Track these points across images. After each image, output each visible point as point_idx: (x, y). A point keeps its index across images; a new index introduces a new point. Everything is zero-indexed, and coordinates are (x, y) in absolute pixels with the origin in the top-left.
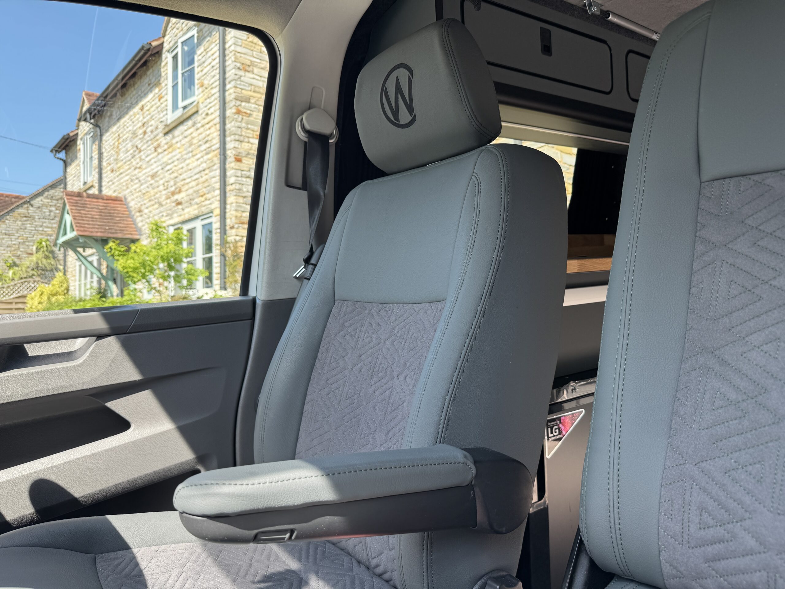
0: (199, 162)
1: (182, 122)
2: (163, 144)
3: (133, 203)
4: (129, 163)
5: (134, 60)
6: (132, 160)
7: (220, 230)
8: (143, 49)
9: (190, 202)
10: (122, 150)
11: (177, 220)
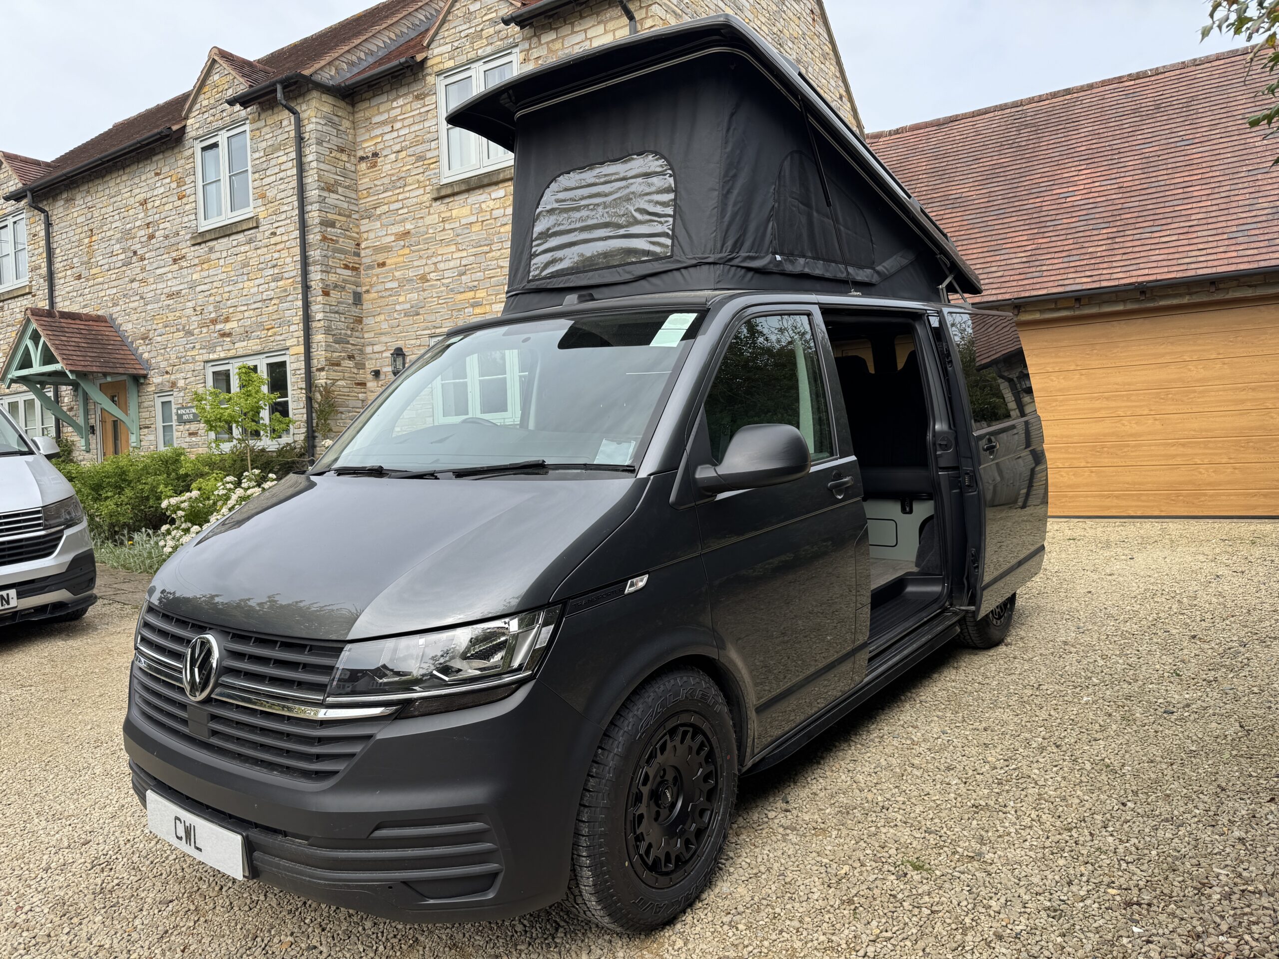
0: (261, 289)
1: (229, 235)
2: (189, 256)
3: (130, 326)
4: (117, 271)
5: (139, 142)
6: (124, 268)
7: (303, 371)
8: (159, 133)
9: (247, 335)
10: (99, 252)
11: (222, 355)
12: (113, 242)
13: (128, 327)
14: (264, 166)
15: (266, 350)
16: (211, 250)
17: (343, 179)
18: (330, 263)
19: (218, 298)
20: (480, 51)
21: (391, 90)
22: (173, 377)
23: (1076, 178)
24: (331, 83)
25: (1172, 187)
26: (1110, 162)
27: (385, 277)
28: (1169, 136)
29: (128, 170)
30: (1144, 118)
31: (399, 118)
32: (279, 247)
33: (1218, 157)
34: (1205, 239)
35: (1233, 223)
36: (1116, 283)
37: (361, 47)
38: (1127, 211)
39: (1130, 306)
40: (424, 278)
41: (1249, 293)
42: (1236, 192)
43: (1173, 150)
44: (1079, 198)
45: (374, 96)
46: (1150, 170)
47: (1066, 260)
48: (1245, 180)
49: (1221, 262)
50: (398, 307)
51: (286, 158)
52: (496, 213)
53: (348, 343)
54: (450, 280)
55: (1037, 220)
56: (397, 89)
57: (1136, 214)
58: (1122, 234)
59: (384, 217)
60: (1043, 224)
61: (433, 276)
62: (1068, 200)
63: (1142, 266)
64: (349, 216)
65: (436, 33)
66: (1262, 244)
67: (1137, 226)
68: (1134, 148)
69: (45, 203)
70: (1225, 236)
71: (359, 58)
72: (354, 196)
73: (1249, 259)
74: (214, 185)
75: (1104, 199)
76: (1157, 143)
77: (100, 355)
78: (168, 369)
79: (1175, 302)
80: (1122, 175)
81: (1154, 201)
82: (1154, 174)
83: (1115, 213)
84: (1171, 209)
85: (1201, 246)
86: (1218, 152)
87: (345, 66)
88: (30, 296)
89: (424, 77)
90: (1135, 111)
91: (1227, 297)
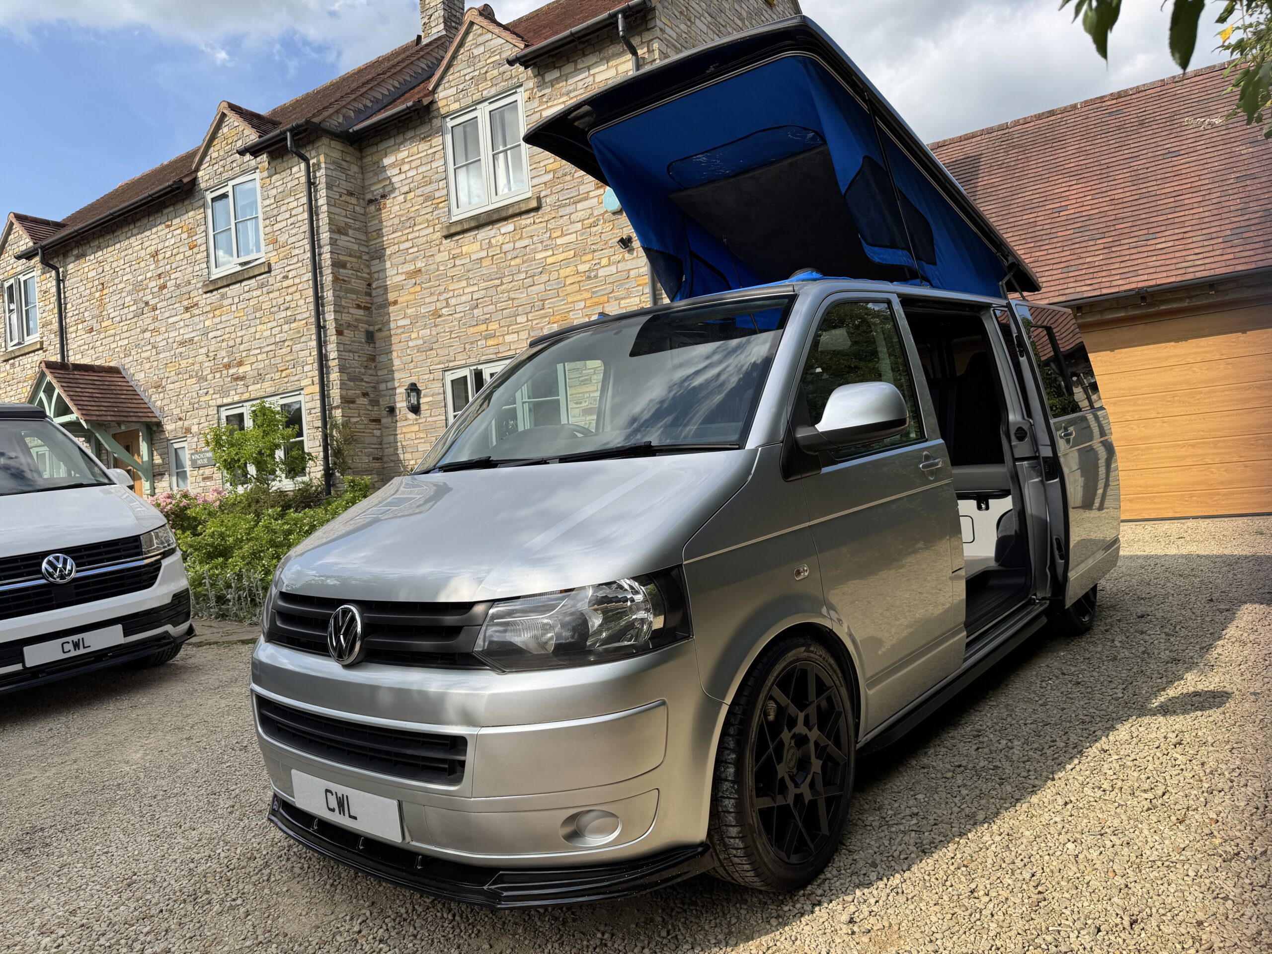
0: (274, 332)
1: (241, 281)
2: (202, 303)
3: (142, 375)
4: (128, 322)
5: (150, 196)
6: (135, 320)
7: (318, 410)
8: (170, 186)
9: (260, 377)
10: (109, 306)
11: (236, 398)
12: (124, 294)
13: (140, 376)
14: (275, 212)
15: (280, 391)
16: (223, 297)
17: (352, 221)
18: (343, 303)
19: (231, 343)
20: (485, 93)
21: (398, 134)
22: (186, 423)
23: (1067, 193)
24: (339, 129)
25: (1163, 197)
26: (1099, 177)
27: (397, 316)
28: (1155, 149)
29: (138, 224)
30: (1129, 133)
31: (406, 160)
32: (291, 290)
33: (1206, 166)
34: (1201, 244)
35: (1227, 227)
36: (1116, 290)
37: (366, 96)
38: (1121, 221)
39: (1132, 312)
40: (437, 314)
41: (1247, 294)
42: (1227, 198)
43: (1160, 162)
44: (1072, 211)
45: (381, 141)
46: (1140, 181)
47: (1064, 270)
48: (1234, 186)
49: (1218, 265)
50: (411, 344)
51: (298, 204)
52: (508, 247)
53: (362, 380)
54: (462, 314)
55: (1033, 234)
56: (404, 133)
57: (1130, 224)
58: (1118, 243)
59: (394, 256)
60: (1039, 238)
61: (445, 311)
62: (1062, 214)
63: (1140, 272)
64: (360, 257)
65: (442, 78)
66: (1257, 246)
67: (1132, 234)
68: (1122, 162)
69: (56, 260)
70: (1221, 240)
71: (365, 106)
72: (364, 238)
73: (1247, 260)
74: (224, 234)
75: (1097, 211)
76: (1144, 157)
77: (114, 405)
78: (180, 415)
79: (1175, 305)
80: (1113, 187)
81: (1147, 211)
82: (1145, 185)
83: (1109, 224)
84: (1165, 217)
85: (1197, 251)
86: (1205, 161)
87: (352, 114)
88: (41, 352)
89: (430, 120)
90: (1119, 128)
91: (1227, 298)
